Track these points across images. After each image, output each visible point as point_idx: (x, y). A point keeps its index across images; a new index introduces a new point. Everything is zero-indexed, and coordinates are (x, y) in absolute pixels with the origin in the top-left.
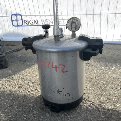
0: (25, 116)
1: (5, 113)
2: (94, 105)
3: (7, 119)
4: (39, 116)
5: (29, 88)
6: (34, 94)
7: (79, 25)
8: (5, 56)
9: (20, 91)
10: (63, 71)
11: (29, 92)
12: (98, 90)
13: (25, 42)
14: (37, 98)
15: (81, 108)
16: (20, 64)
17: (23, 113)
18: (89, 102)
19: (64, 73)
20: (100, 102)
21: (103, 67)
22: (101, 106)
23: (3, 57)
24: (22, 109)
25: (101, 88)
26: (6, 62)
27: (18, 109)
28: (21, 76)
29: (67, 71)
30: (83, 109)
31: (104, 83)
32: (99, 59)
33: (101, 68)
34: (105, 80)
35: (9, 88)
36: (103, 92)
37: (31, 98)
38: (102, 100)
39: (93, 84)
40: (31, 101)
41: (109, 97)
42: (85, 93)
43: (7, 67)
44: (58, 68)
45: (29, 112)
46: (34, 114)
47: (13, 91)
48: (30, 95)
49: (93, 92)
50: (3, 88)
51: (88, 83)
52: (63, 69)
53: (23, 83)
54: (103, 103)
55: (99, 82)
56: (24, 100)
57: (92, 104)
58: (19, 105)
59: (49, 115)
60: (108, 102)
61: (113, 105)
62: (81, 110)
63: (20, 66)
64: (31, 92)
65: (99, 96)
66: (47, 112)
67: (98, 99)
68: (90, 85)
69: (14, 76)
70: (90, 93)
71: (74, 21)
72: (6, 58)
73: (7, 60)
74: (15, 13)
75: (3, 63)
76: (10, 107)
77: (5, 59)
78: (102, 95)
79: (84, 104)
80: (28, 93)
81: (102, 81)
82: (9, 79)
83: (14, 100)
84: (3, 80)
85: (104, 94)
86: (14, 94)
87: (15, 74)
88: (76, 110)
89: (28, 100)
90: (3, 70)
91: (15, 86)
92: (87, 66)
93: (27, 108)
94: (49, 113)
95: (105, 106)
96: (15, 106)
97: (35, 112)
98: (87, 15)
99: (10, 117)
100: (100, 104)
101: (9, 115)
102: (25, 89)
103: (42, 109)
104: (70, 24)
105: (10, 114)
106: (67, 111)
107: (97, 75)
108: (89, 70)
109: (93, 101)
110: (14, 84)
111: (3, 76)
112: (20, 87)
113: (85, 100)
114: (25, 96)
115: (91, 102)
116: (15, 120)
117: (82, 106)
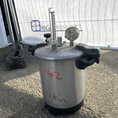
0: (27, 114)
1: (12, 109)
2: (93, 113)
3: (12, 115)
4: (38, 117)
5: (38, 89)
6: (41, 95)
7: (76, 35)
8: (24, 58)
9: (30, 91)
10: (57, 78)
11: (37, 92)
12: (103, 98)
13: (30, 48)
14: (42, 99)
15: (79, 115)
16: (37, 65)
17: (26, 111)
18: (89, 110)
19: (59, 80)
20: (100, 112)
21: (116, 75)
22: (100, 116)
23: (22, 58)
24: (26, 108)
25: (106, 97)
26: (24, 63)
27: (23, 107)
28: (34, 77)
29: (61, 79)
30: (80, 116)
31: (111, 91)
32: (114, 65)
33: (113, 75)
34: (113, 88)
35: (22, 87)
36: (107, 101)
37: (37, 98)
38: (103, 110)
39: (98, 92)
40: (36, 101)
41: (112, 107)
42: (87, 100)
43: (25, 68)
44: (53, 75)
45: (31, 111)
46: (34, 114)
47: (24, 90)
48: (36, 95)
49: (96, 100)
50: (17, 86)
51: (94, 90)
52: (58, 76)
53: (34, 84)
54: (103, 113)
55: (106, 90)
56: (30, 99)
57: (90, 113)
58: (25, 104)
59: (47, 117)
60: (109, 112)
61: (113, 117)
62: (78, 117)
63: (36, 67)
64: (38, 93)
65: (101, 106)
66: (46, 114)
67: (99, 108)
68: (95, 92)
69: (28, 76)
70: (93, 101)
71: (71, 31)
72: (25, 59)
73: (25, 61)
74: (35, 20)
75: (22, 64)
76: (17, 105)
77: (24, 61)
78: (105, 104)
79: (83, 111)
80: (36, 94)
81: (110, 90)
82: (23, 79)
83: (23, 98)
84: (19, 79)
85: (107, 104)
86: (23, 93)
87: (30, 74)
88: (73, 116)
89: (33, 100)
90: (21, 70)
91: (27, 86)
92: (99, 72)
93: (31, 107)
94: (47, 115)
95: (104, 116)
96: (22, 104)
97: (36, 112)
98: (98, 21)
99: (15, 113)
100: (99, 114)
101: (14, 112)
102: (34, 89)
103: (42, 110)
104: (68, 34)
105: (16, 111)
106: (64, 116)
107: (106, 82)
108: (99, 77)
109: (93, 110)
110: (26, 83)
111: (20, 75)
112: (31, 87)
113: (85, 108)
114: (32, 96)
115: (91, 110)
116: (17, 116)
117: (80, 113)
